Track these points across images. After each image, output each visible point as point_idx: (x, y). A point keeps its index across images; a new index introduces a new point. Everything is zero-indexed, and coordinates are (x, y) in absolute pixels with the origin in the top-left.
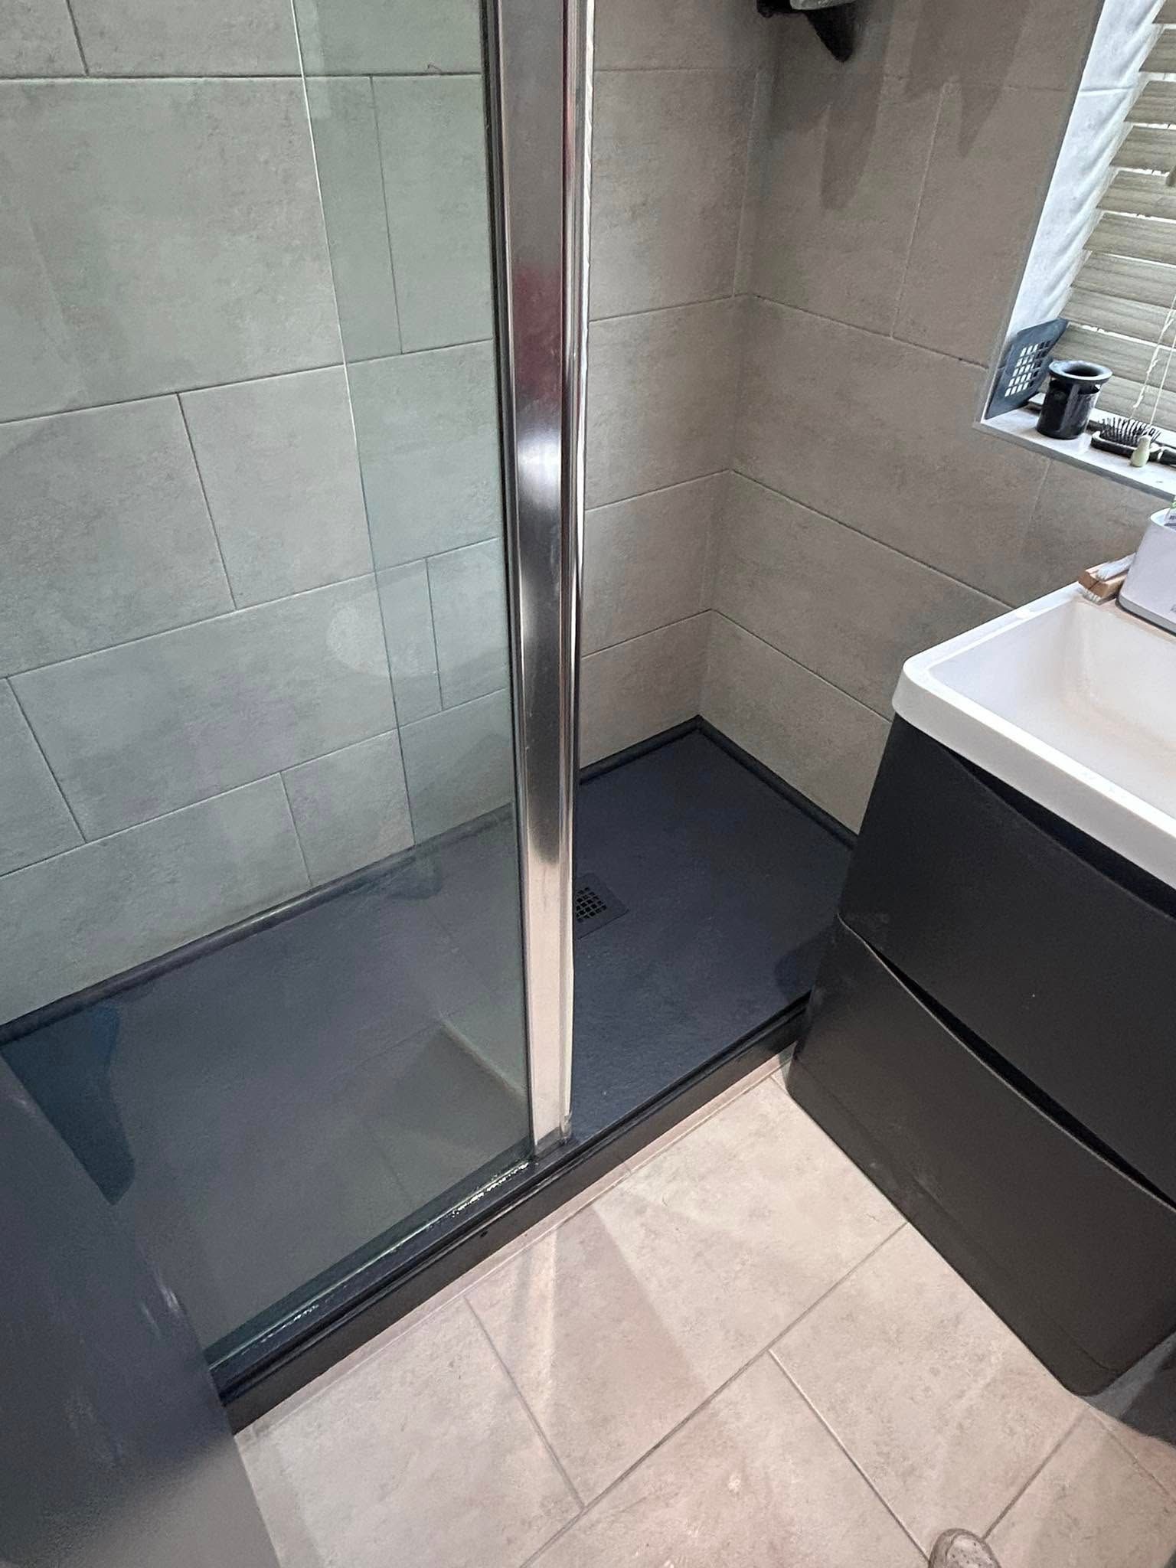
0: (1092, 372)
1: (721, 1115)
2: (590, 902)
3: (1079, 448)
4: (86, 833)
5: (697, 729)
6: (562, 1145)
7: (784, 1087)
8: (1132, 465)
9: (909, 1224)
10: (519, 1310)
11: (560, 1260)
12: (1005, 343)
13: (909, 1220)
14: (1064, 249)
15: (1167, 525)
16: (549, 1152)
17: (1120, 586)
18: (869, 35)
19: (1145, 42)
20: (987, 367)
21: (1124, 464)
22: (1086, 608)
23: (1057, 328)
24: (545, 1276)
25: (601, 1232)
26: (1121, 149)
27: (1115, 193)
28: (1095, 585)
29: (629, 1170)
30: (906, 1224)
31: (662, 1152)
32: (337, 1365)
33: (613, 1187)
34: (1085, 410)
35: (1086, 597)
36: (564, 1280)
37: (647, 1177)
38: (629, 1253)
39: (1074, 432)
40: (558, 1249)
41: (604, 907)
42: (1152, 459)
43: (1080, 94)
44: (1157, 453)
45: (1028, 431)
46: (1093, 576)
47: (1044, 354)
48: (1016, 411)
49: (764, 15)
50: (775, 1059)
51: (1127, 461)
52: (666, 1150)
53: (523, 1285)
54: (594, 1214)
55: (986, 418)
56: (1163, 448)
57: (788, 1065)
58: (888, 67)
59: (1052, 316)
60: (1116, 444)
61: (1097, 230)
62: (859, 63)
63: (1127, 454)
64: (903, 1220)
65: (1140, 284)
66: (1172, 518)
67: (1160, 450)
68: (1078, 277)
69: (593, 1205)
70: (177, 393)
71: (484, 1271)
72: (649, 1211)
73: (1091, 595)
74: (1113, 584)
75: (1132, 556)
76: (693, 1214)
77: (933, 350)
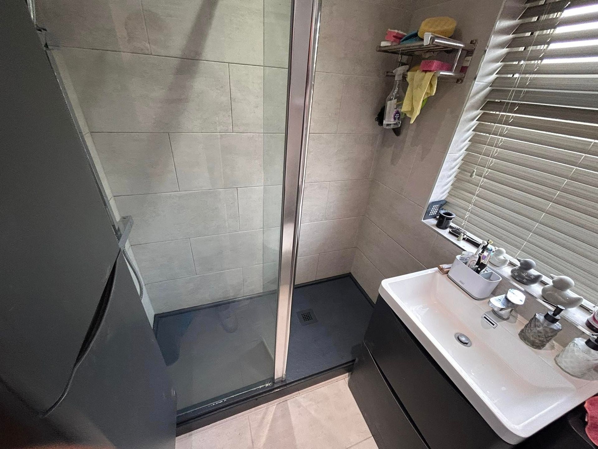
0: (450, 215)
1: (328, 386)
2: (309, 316)
3: (445, 233)
4: (197, 273)
5: (349, 276)
6: (282, 381)
7: (347, 383)
8: (458, 240)
9: (373, 437)
10: (261, 424)
11: (275, 414)
12: (429, 203)
13: (373, 436)
14: (446, 185)
15: (460, 259)
16: (278, 383)
17: (448, 271)
18: (404, 132)
19: (467, 145)
20: (424, 208)
21: (455, 239)
22: (439, 275)
23: (444, 202)
24: (270, 417)
25: (287, 409)
26: (460, 166)
27: (459, 175)
28: (441, 269)
29: (299, 394)
30: (371, 437)
31: (310, 392)
32: (213, 424)
33: (294, 397)
34: (449, 223)
35: (439, 272)
36: (274, 420)
37: (304, 398)
38: (293, 418)
39: (445, 228)
40: (275, 411)
41: (312, 319)
42: (464, 239)
43: (447, 155)
44: (465, 238)
45: (433, 225)
46: (441, 267)
47: (441, 207)
48: (433, 219)
49: (380, 126)
50: (347, 374)
51: (457, 239)
52: (311, 392)
53: (263, 418)
54: (287, 404)
55: (424, 219)
56: (467, 237)
57: (349, 377)
58: (407, 139)
59: (443, 199)
60: (455, 233)
61: (455, 182)
62: (401, 137)
63: (457, 237)
64: (371, 435)
65: (464, 196)
66: (461, 258)
67: (466, 238)
68: (450, 191)
69: (288, 401)
70: (237, 188)
71: (256, 410)
72: (301, 408)
73: (440, 272)
74: (446, 271)
75: (452, 264)
76: (313, 413)
77: (412, 201)
